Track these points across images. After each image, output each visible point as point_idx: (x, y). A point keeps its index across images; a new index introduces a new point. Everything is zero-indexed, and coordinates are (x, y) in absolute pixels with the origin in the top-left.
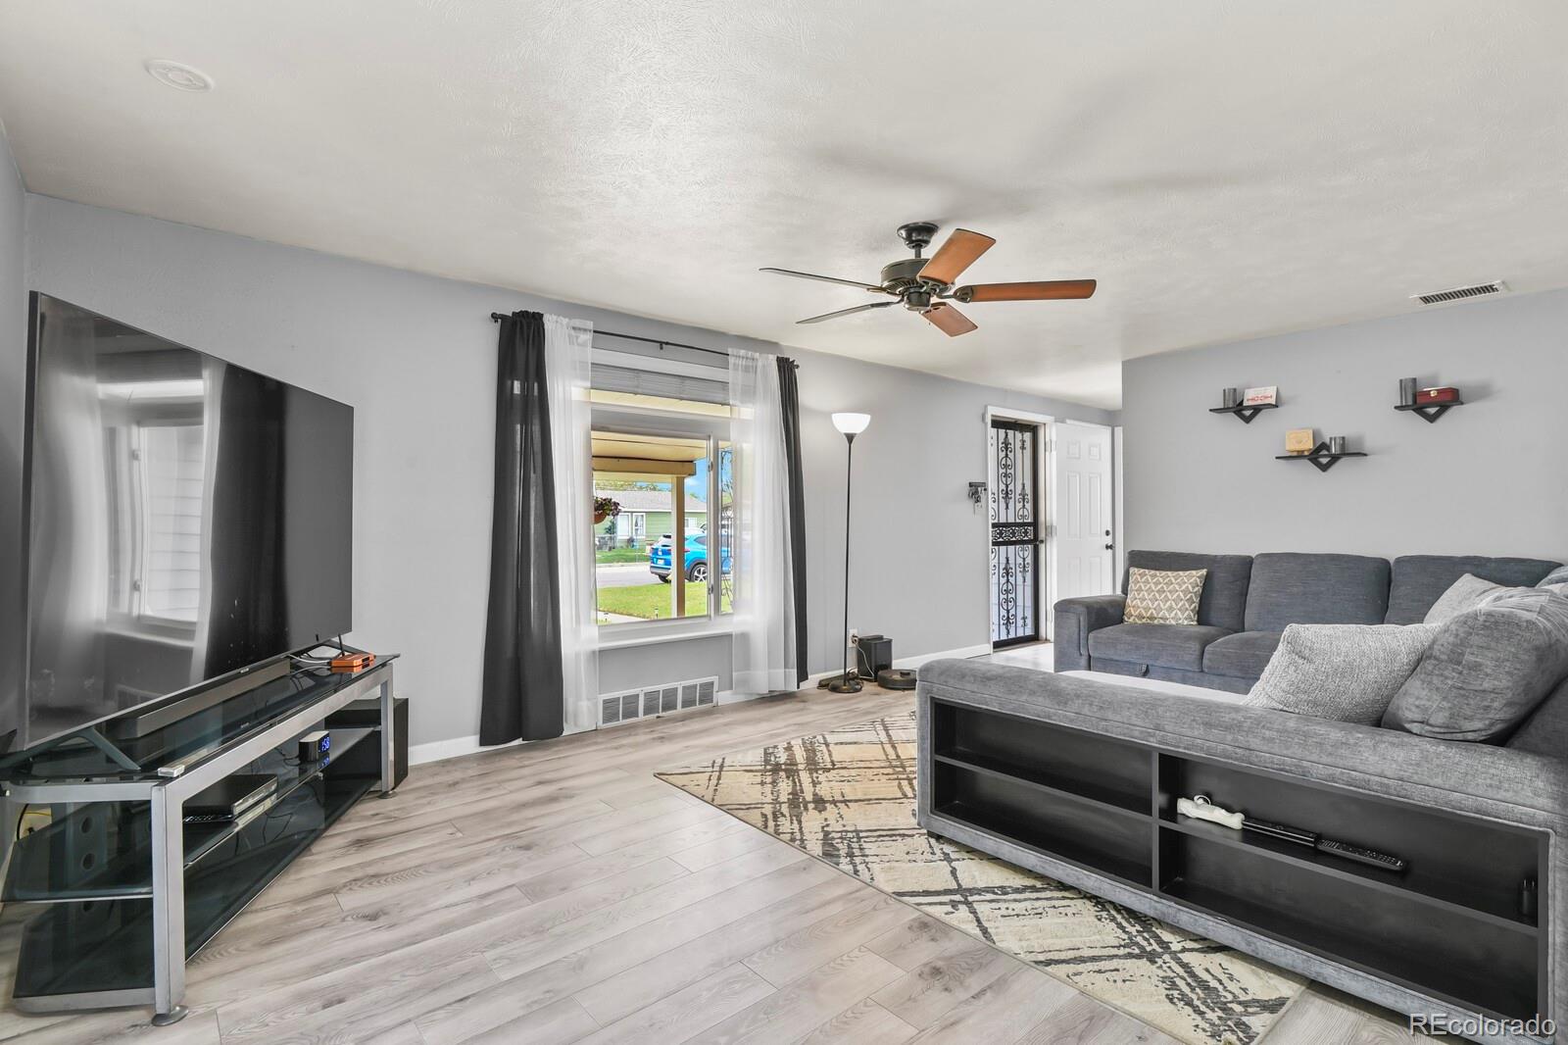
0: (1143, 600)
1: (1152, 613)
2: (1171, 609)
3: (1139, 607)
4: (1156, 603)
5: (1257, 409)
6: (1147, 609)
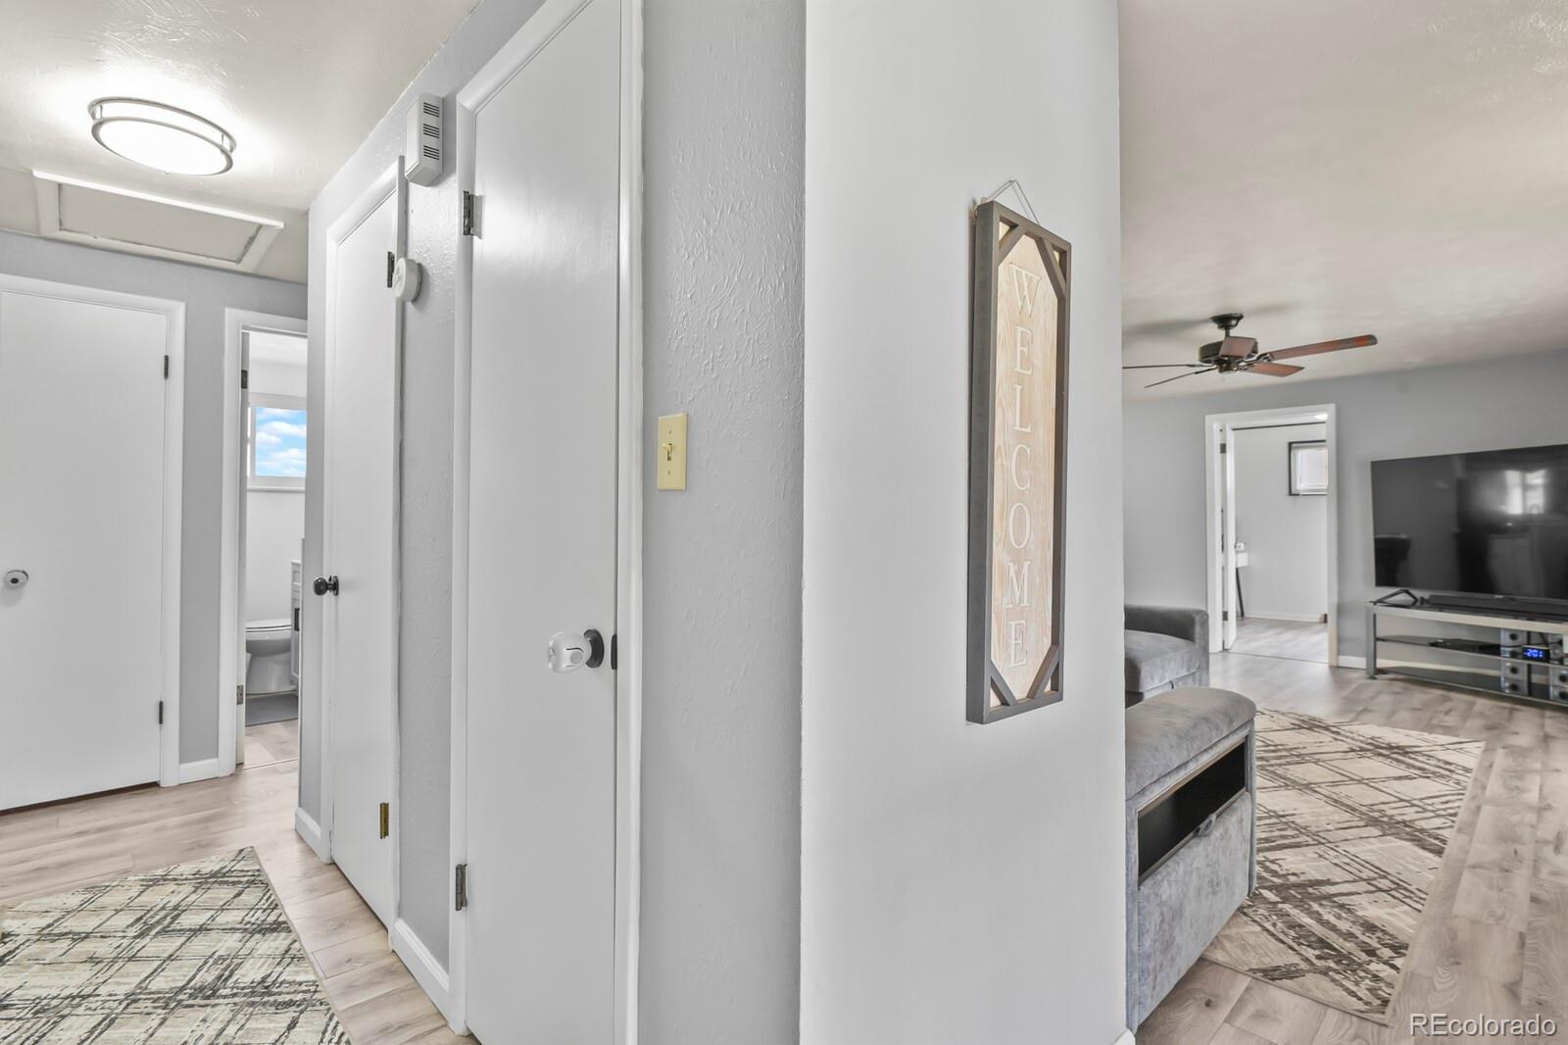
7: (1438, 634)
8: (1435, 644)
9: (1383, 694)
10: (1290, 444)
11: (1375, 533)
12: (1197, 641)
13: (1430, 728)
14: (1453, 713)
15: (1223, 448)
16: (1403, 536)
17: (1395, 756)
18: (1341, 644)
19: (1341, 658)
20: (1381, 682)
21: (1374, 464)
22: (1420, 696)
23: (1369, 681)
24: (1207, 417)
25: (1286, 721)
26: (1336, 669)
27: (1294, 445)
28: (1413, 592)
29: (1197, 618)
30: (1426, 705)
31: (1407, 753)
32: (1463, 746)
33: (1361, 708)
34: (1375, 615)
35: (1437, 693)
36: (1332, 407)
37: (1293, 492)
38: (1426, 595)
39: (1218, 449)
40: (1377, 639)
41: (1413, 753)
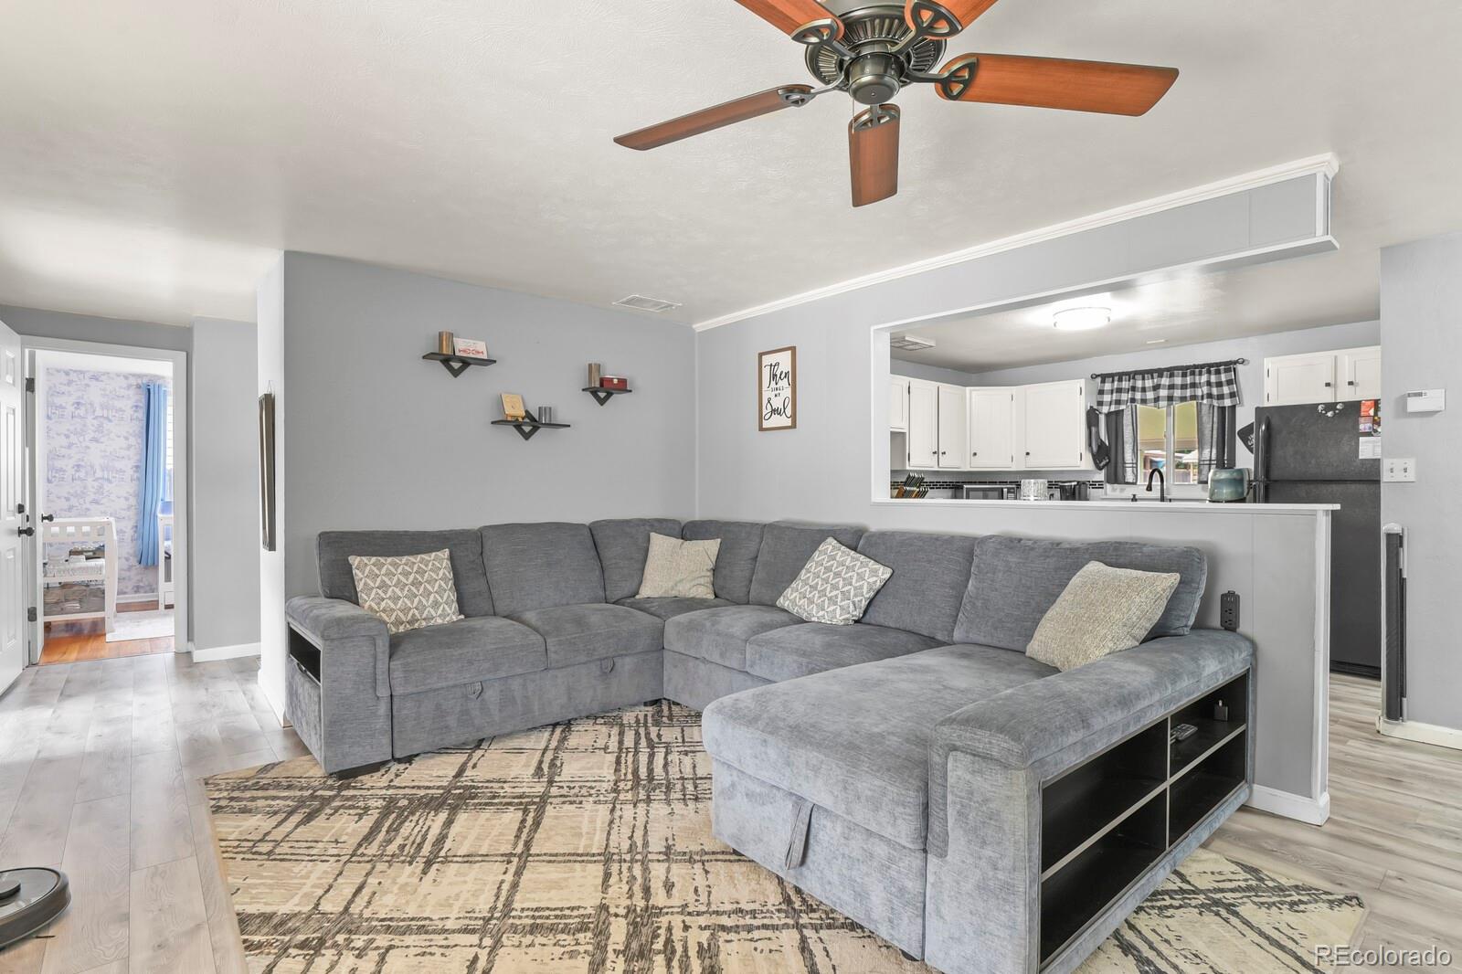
0: (396, 599)
1: (414, 615)
2: (436, 604)
3: (392, 610)
4: (416, 600)
5: (466, 363)
6: (406, 610)
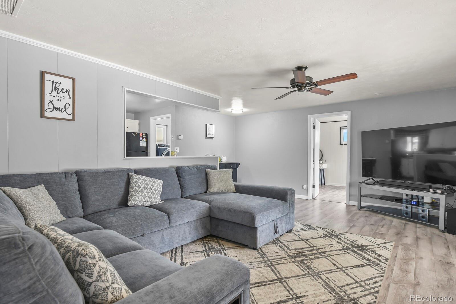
7: (382, 194)
8: (380, 198)
9: (362, 217)
10: (341, 127)
11: (362, 157)
12: (288, 202)
13: (375, 235)
14: (385, 226)
15: (314, 127)
16: (374, 158)
17: (359, 252)
18: (350, 197)
19: (350, 202)
20: (362, 212)
21: (362, 132)
22: (375, 218)
23: (358, 211)
24: (309, 116)
25: (322, 232)
26: (348, 206)
27: (342, 128)
28: (374, 178)
29: (289, 192)
30: (376, 222)
31: (364, 249)
32: (387, 245)
33: (352, 225)
34: (361, 187)
35: (380, 216)
36: (349, 112)
37: (341, 144)
38: (378, 180)
39: (312, 127)
40: (362, 196)
41: (366, 250)
